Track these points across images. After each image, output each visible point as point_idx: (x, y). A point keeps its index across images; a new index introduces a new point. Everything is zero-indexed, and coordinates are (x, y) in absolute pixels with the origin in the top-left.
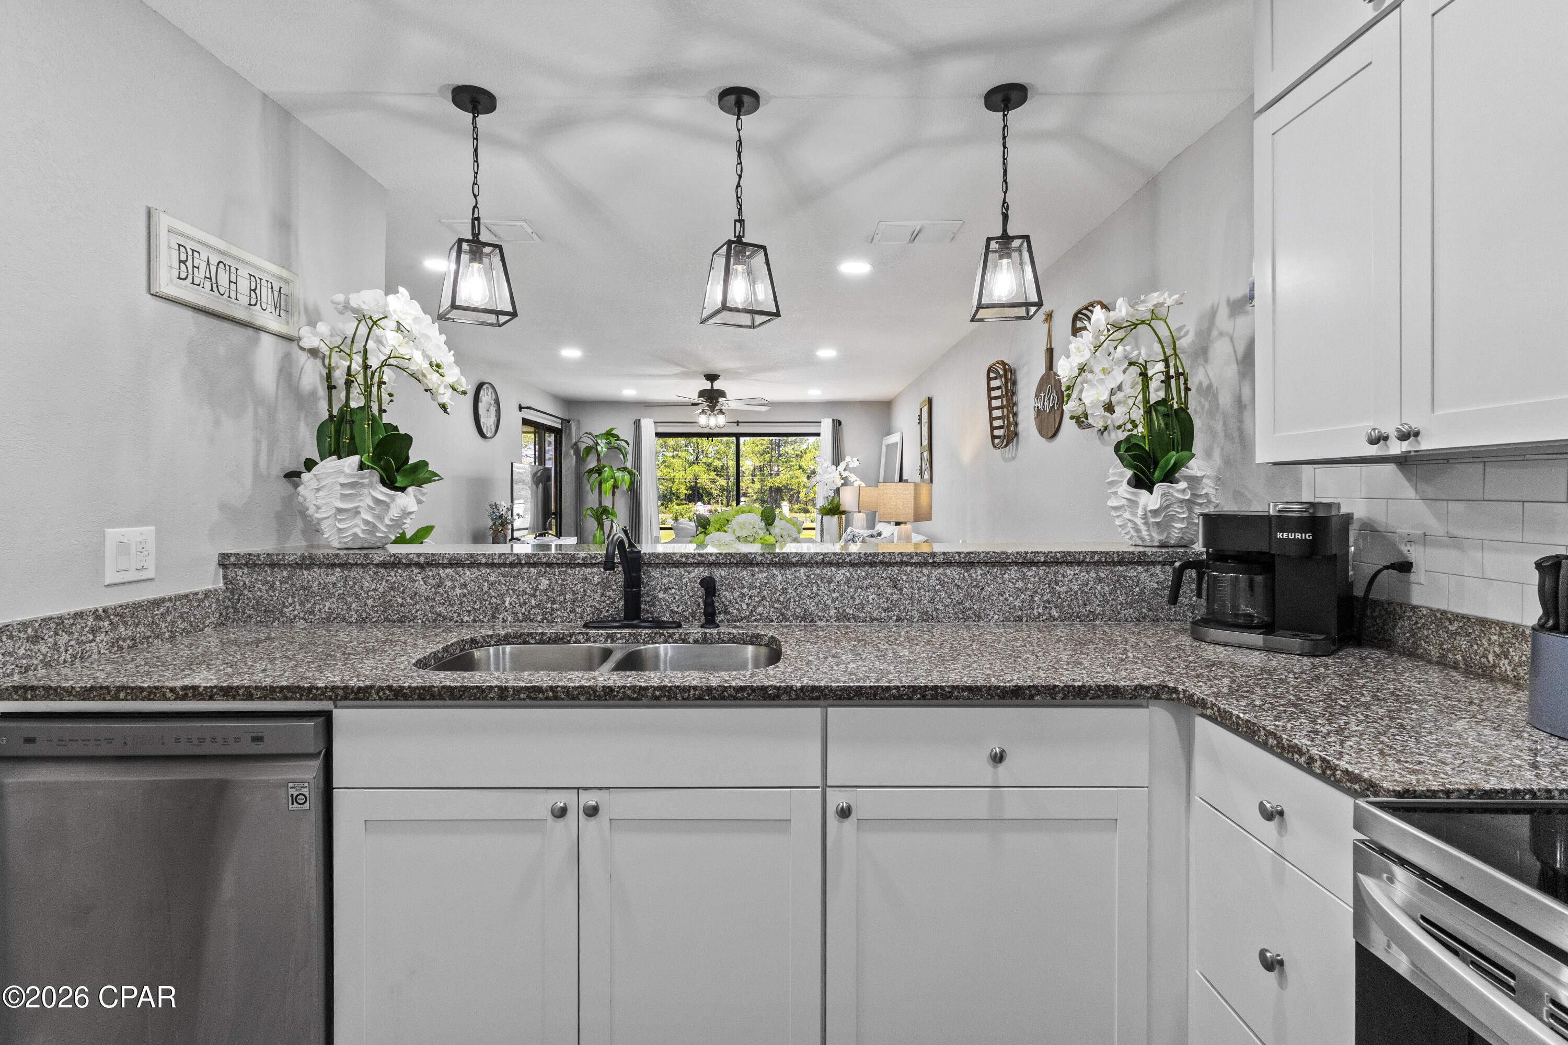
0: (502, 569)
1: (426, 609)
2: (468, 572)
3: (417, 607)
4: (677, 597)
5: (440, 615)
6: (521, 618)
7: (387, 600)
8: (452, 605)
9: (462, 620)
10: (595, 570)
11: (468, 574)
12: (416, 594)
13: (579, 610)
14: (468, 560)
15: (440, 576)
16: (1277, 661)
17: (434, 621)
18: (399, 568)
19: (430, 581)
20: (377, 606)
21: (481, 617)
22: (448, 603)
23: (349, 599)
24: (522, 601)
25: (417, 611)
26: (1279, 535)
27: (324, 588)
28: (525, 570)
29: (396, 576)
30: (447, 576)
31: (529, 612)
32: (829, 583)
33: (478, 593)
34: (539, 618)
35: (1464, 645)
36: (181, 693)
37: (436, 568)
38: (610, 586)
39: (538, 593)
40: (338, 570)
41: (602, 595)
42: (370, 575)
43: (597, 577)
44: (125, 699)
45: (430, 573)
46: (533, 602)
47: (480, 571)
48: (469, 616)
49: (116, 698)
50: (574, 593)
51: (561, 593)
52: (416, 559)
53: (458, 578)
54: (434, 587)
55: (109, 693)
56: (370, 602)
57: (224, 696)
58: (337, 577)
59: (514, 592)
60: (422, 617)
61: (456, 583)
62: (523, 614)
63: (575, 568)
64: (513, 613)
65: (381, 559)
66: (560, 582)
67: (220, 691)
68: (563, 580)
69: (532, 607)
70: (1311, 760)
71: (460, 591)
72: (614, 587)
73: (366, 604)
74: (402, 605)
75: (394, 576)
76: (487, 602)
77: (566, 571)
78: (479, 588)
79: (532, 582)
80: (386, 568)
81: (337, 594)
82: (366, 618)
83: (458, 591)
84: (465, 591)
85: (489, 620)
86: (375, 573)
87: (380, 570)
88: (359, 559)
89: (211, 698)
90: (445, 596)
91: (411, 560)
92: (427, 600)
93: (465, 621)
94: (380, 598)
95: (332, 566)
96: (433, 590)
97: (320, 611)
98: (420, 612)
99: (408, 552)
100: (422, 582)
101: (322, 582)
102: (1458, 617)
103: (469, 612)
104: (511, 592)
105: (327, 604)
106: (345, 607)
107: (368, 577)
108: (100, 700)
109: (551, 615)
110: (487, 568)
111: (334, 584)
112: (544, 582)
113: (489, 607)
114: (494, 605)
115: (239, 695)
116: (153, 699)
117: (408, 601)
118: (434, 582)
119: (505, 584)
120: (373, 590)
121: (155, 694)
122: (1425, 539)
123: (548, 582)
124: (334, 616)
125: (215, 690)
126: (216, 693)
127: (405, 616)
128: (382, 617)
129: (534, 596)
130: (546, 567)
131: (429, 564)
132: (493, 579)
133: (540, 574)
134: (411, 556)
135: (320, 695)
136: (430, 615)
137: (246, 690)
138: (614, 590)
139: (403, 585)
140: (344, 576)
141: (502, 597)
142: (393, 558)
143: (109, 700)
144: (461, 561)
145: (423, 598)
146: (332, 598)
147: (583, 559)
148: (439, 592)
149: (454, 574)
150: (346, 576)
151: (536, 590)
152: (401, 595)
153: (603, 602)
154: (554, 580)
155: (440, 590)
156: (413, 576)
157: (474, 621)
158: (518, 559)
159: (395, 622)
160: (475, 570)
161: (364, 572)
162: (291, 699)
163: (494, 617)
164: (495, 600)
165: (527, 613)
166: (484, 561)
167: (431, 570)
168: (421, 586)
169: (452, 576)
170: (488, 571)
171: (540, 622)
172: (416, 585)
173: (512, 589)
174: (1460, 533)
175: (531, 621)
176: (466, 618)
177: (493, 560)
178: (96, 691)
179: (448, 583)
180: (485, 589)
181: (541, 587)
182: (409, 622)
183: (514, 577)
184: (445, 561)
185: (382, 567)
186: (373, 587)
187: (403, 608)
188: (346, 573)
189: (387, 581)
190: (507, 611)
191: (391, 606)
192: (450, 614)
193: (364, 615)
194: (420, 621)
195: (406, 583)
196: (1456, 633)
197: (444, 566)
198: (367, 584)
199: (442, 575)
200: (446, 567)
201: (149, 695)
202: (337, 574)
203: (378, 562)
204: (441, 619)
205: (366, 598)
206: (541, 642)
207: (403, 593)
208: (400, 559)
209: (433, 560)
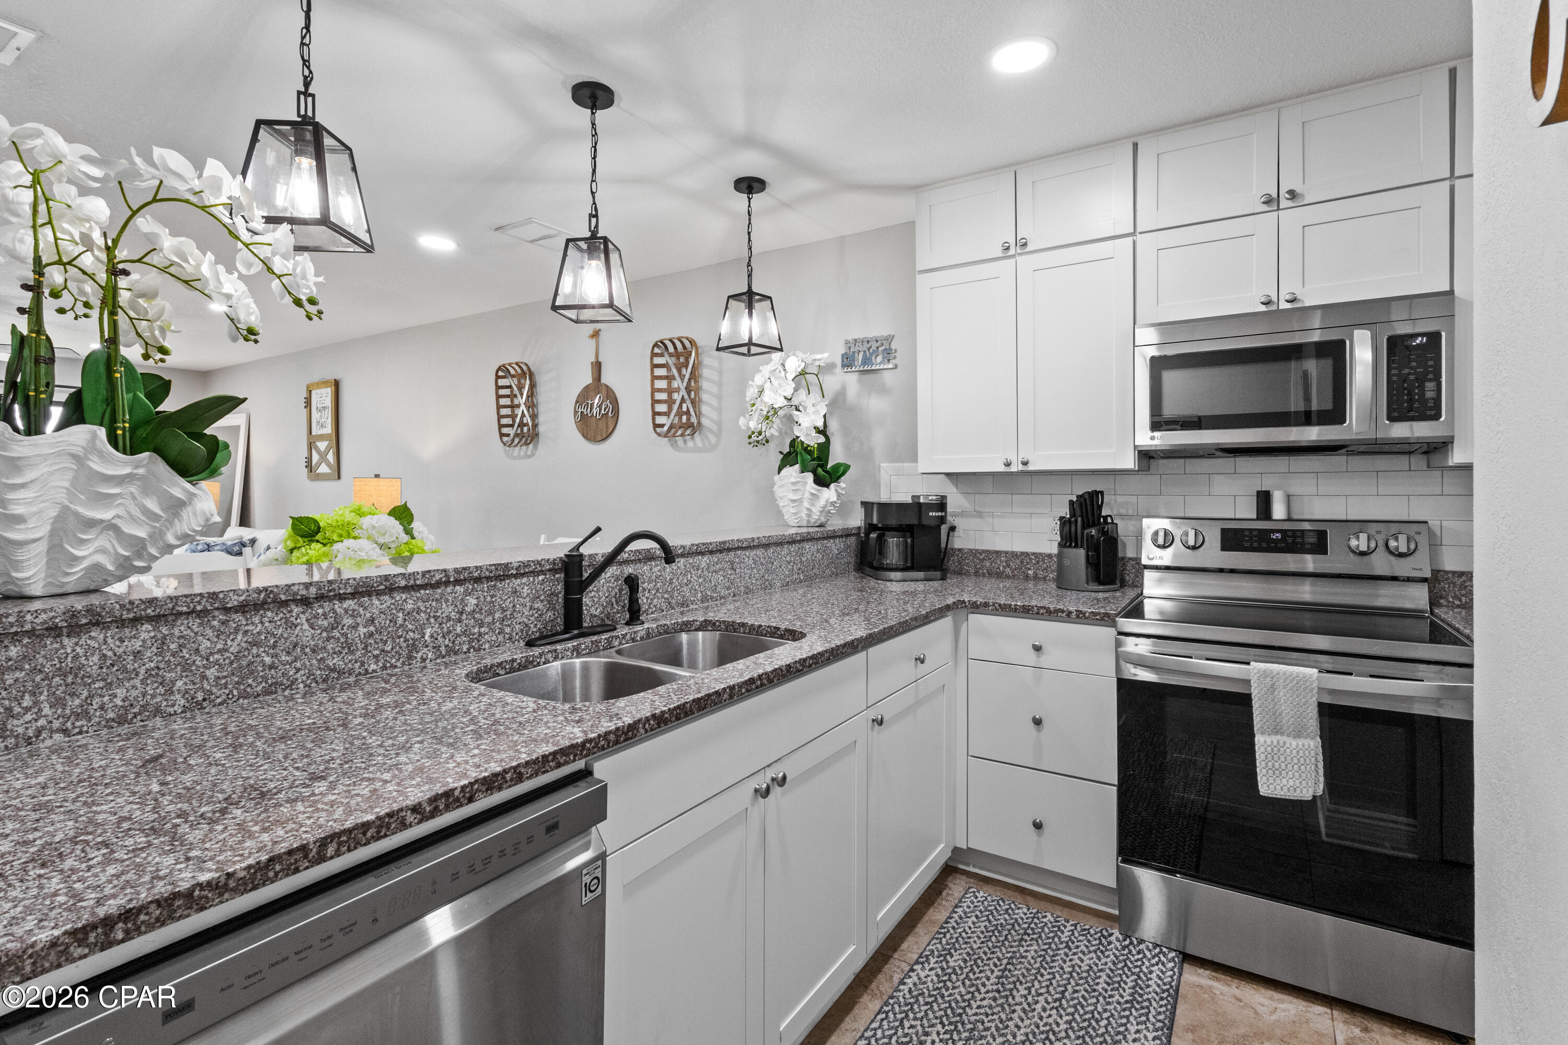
0: (422, 592)
1: (311, 665)
2: (377, 602)
3: (298, 665)
4: (596, 600)
5: (333, 670)
6: (444, 653)
7: (244, 663)
8: (351, 652)
9: (366, 670)
10: (525, 580)
11: (376, 604)
12: (295, 645)
13: (508, 630)
14: (381, 584)
15: (335, 612)
16: (913, 586)
17: (324, 681)
18: (269, 609)
19: (320, 622)
20: (225, 677)
21: (394, 661)
22: (346, 650)
23: (169, 675)
24: (445, 630)
25: (298, 670)
26: (931, 514)
27: (113, 665)
28: (449, 589)
29: (262, 623)
30: (346, 611)
31: (453, 642)
32: (698, 570)
33: (390, 629)
34: (465, 648)
35: (988, 564)
36: (428, 809)
37: (330, 601)
38: (539, 597)
39: (464, 616)
40: (147, 626)
41: (531, 608)
42: (212, 627)
43: (526, 588)
44: (338, 854)
45: (320, 611)
46: (459, 629)
47: (393, 598)
48: (376, 663)
49: (321, 859)
50: (504, 610)
51: (490, 613)
52: (304, 592)
53: (362, 612)
54: (325, 630)
55: (306, 857)
56: (212, 673)
57: (487, 790)
58: (144, 641)
59: (436, 620)
60: (304, 678)
61: (359, 620)
62: (447, 646)
63: (504, 580)
64: (434, 648)
65: (243, 598)
66: (489, 599)
67: (483, 784)
68: (492, 597)
69: (458, 635)
70: (1069, 613)
71: (365, 630)
72: (542, 598)
73: (204, 677)
74: (271, 667)
75: (257, 624)
76: (402, 639)
77: (495, 586)
78: (391, 621)
79: (458, 604)
80: (243, 612)
81: (142, 671)
82: (204, 700)
83: (362, 630)
84: (372, 628)
85: (403, 664)
86: (223, 623)
87: (234, 616)
88: (199, 603)
89: (471, 800)
90: (342, 640)
91: (296, 594)
92: (314, 651)
93: (370, 670)
94: (231, 663)
95: (136, 621)
96: (324, 634)
97: (102, 708)
98: (302, 672)
99: (289, 582)
100: (306, 626)
101: (110, 654)
102: (984, 551)
103: (376, 657)
104: (432, 620)
105: (121, 693)
106: (161, 690)
107: (209, 632)
108: (287, 875)
109: (479, 641)
110: (403, 593)
111: (137, 654)
112: (472, 601)
113: (404, 645)
114: (411, 642)
115: (506, 782)
116: (386, 836)
117: (283, 658)
118: (325, 623)
119: (425, 612)
120: (219, 651)
121: (388, 826)
122: (963, 514)
123: (475, 602)
124: (136, 710)
125: (476, 787)
126: (478, 790)
127: (276, 683)
128: (235, 692)
129: (460, 621)
130: (475, 582)
131: (320, 598)
132: (410, 606)
133: (467, 593)
134: (295, 588)
135: (594, 747)
136: (319, 672)
137: (515, 771)
138: (542, 601)
139: (274, 635)
140: (159, 636)
141: (421, 630)
142: (263, 595)
143: (307, 868)
144: (372, 587)
145: (307, 650)
146: (130, 679)
147: (517, 569)
148: (333, 637)
149: (356, 607)
150: (165, 637)
151: (462, 613)
152: (271, 651)
153: (532, 616)
154: (482, 599)
155: (336, 633)
156: (293, 619)
157: (384, 668)
158: (446, 576)
159: (259, 695)
160: (387, 598)
161: (201, 624)
162: (566, 763)
163: (410, 657)
164: (411, 634)
165: (451, 645)
166: (403, 583)
167: (321, 606)
168: (305, 632)
169: (354, 610)
170: (404, 597)
171: (465, 653)
172: (296, 632)
173: (434, 617)
174: (981, 510)
175: (456, 653)
176: (373, 667)
177: (415, 580)
178: (281, 863)
179: (348, 621)
180: (400, 621)
181: (468, 609)
182: (284, 690)
183: (437, 600)
184: (349, 590)
185: (236, 612)
186: (219, 646)
187: (273, 672)
188: (165, 630)
189: (246, 632)
190: (427, 646)
191: (252, 672)
192: (350, 665)
193: (200, 696)
194: (301, 686)
195: (280, 631)
196: (984, 559)
197: (342, 598)
198: (208, 644)
199: (338, 610)
200: (345, 599)
201: (378, 832)
202: (144, 635)
203: (236, 603)
204: (335, 675)
205: (205, 667)
206: (512, 670)
207: (274, 647)
208: (276, 595)
209: (330, 591)
